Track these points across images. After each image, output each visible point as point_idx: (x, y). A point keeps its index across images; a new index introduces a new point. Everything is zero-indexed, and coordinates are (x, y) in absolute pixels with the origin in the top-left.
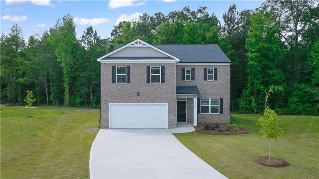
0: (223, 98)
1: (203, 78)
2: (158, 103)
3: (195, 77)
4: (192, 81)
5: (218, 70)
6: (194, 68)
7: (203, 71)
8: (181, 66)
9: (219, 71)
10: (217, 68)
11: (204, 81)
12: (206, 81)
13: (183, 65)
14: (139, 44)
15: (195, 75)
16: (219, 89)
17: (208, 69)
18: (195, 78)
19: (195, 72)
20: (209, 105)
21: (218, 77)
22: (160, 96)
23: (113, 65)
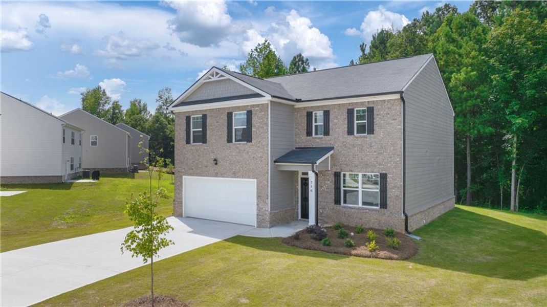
0: (386, 174)
1: (346, 129)
2: (242, 178)
3: (330, 129)
4: (325, 137)
5: (375, 111)
6: (329, 111)
7: (345, 116)
8: (305, 108)
9: (378, 113)
10: (373, 107)
11: (346, 136)
12: (351, 137)
13: (308, 107)
14: (216, 76)
15: (331, 125)
16: (379, 154)
17: (357, 111)
18: (331, 132)
19: (330, 119)
20: (357, 187)
21: (376, 127)
22: (245, 165)
23: (187, 115)
